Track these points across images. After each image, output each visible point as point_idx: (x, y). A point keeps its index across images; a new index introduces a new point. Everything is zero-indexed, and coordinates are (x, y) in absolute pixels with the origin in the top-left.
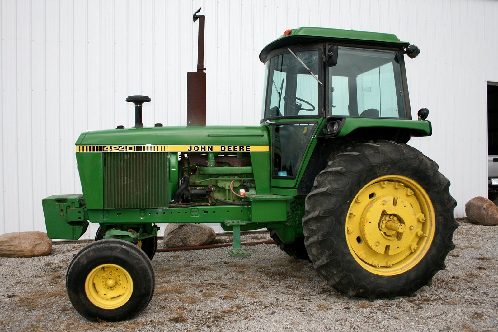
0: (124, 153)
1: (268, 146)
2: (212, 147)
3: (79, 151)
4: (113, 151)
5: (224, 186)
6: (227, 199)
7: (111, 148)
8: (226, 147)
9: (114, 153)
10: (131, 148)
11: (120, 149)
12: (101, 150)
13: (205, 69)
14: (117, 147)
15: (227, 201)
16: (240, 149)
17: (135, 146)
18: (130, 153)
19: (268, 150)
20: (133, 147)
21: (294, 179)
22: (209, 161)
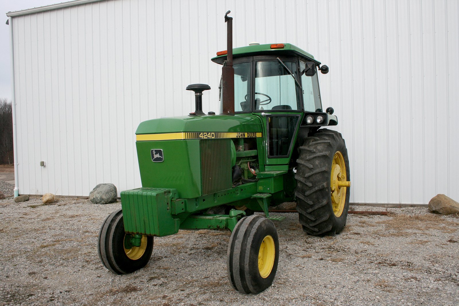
0: (210, 140)
1: (261, 133)
2: (244, 134)
3: (185, 139)
4: (205, 138)
5: (244, 168)
6: (245, 178)
7: (203, 135)
8: (249, 133)
9: (205, 140)
10: (213, 135)
11: (208, 136)
12: (198, 137)
14: (206, 134)
16: (253, 135)
17: (215, 134)
18: (213, 139)
19: (261, 136)
21: (288, 157)
22: (241, 146)
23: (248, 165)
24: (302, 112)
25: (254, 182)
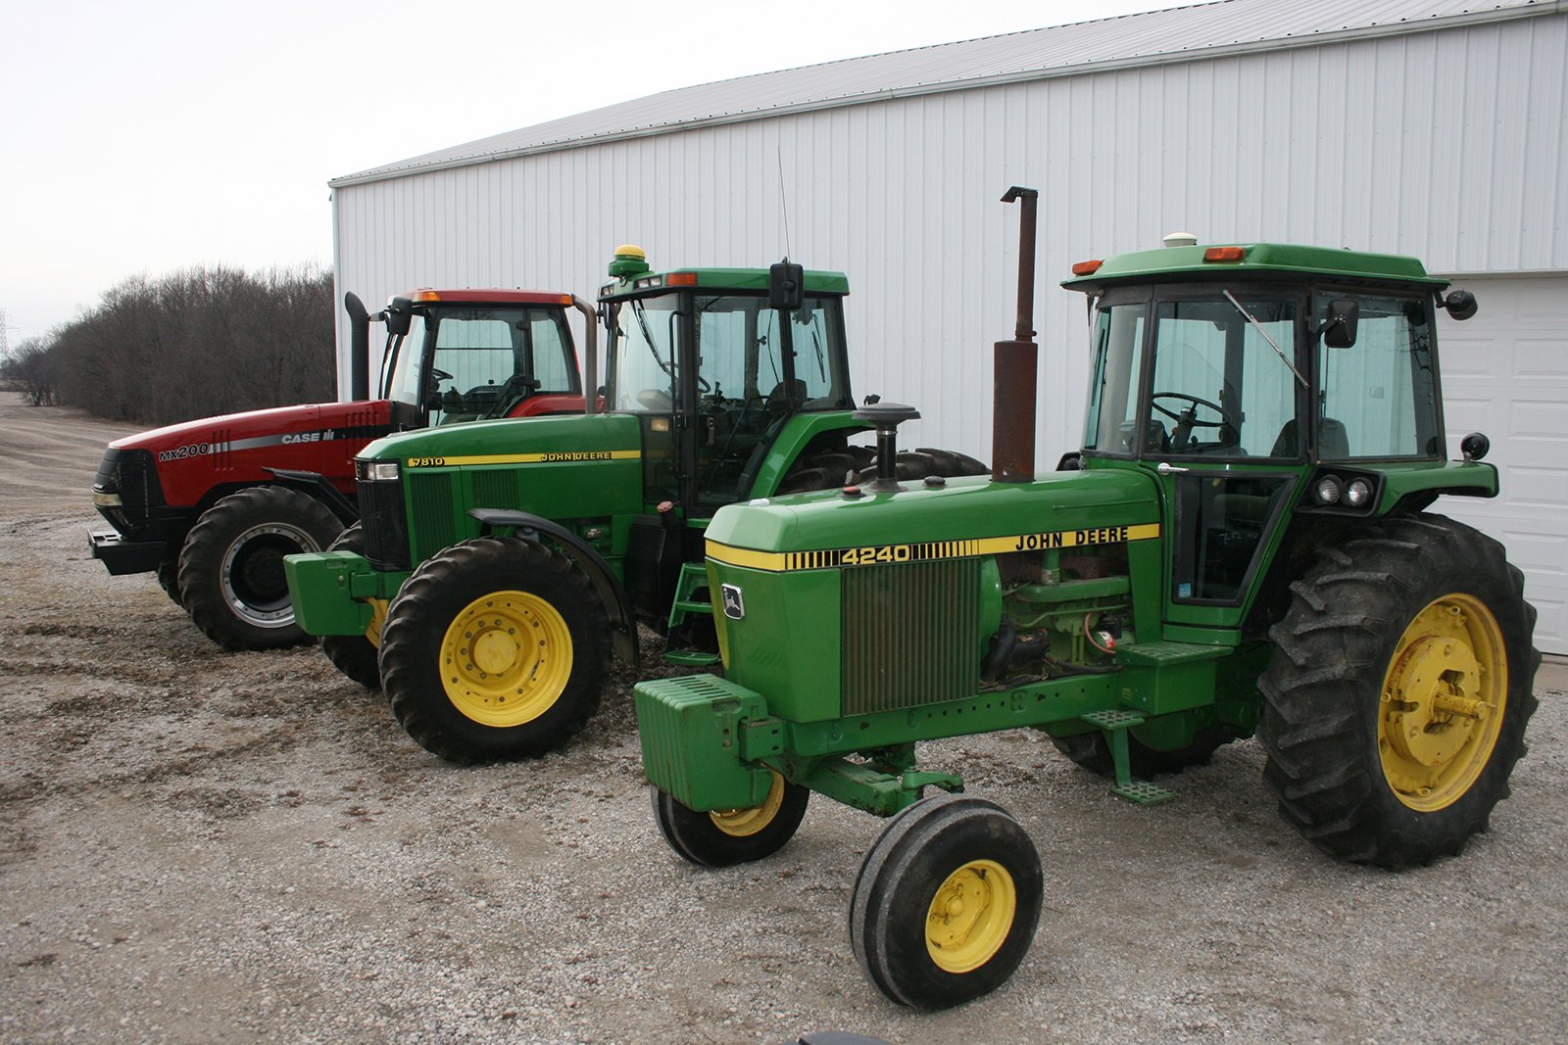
0: (887, 566)
1: (1158, 525)
2: (1060, 535)
3: (784, 569)
4: (863, 562)
5: (1069, 630)
6: (1074, 659)
7: (859, 556)
8: (1086, 533)
9: (866, 567)
10: (902, 553)
11: (880, 557)
12: (836, 562)
13: (1035, 334)
14: (873, 550)
15: (1074, 663)
16: (1111, 535)
17: (910, 547)
18: (900, 564)
19: (1157, 535)
20: (906, 548)
21: (1238, 606)
22: (1049, 572)
23: (1084, 623)
24: (1306, 465)
25: (1104, 673)
